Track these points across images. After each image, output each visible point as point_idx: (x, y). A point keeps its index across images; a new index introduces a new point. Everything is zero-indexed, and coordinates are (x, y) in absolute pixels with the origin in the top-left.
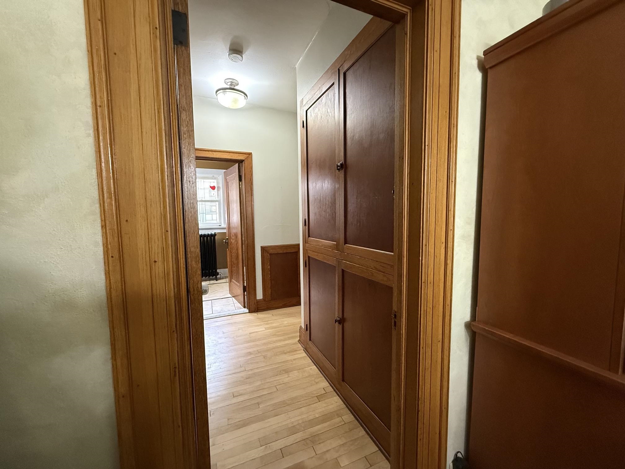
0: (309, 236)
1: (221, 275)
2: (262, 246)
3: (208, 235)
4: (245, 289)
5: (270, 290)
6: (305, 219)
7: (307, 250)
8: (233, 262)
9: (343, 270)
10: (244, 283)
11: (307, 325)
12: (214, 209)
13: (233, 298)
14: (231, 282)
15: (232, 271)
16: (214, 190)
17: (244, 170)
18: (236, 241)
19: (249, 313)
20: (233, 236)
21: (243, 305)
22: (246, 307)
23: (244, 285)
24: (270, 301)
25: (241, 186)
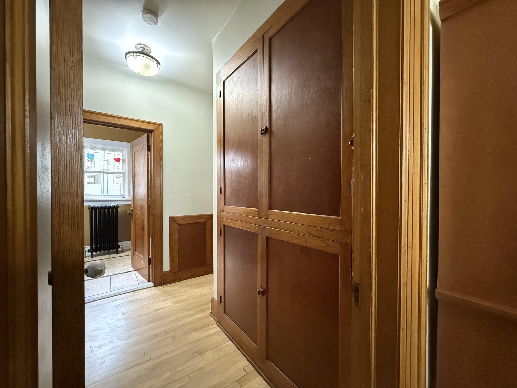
0: (225, 204)
1: (123, 248)
2: (171, 216)
3: (110, 207)
4: (150, 262)
5: (178, 261)
6: (220, 187)
7: (222, 218)
8: (138, 234)
9: (268, 237)
10: (149, 255)
11: (221, 297)
12: (118, 181)
13: (136, 271)
14: (134, 255)
15: (135, 244)
16: (118, 163)
17: (154, 140)
18: (142, 211)
19: (154, 288)
20: (138, 207)
21: (147, 279)
22: (151, 281)
23: (150, 257)
24: (177, 272)
25: (149, 156)
